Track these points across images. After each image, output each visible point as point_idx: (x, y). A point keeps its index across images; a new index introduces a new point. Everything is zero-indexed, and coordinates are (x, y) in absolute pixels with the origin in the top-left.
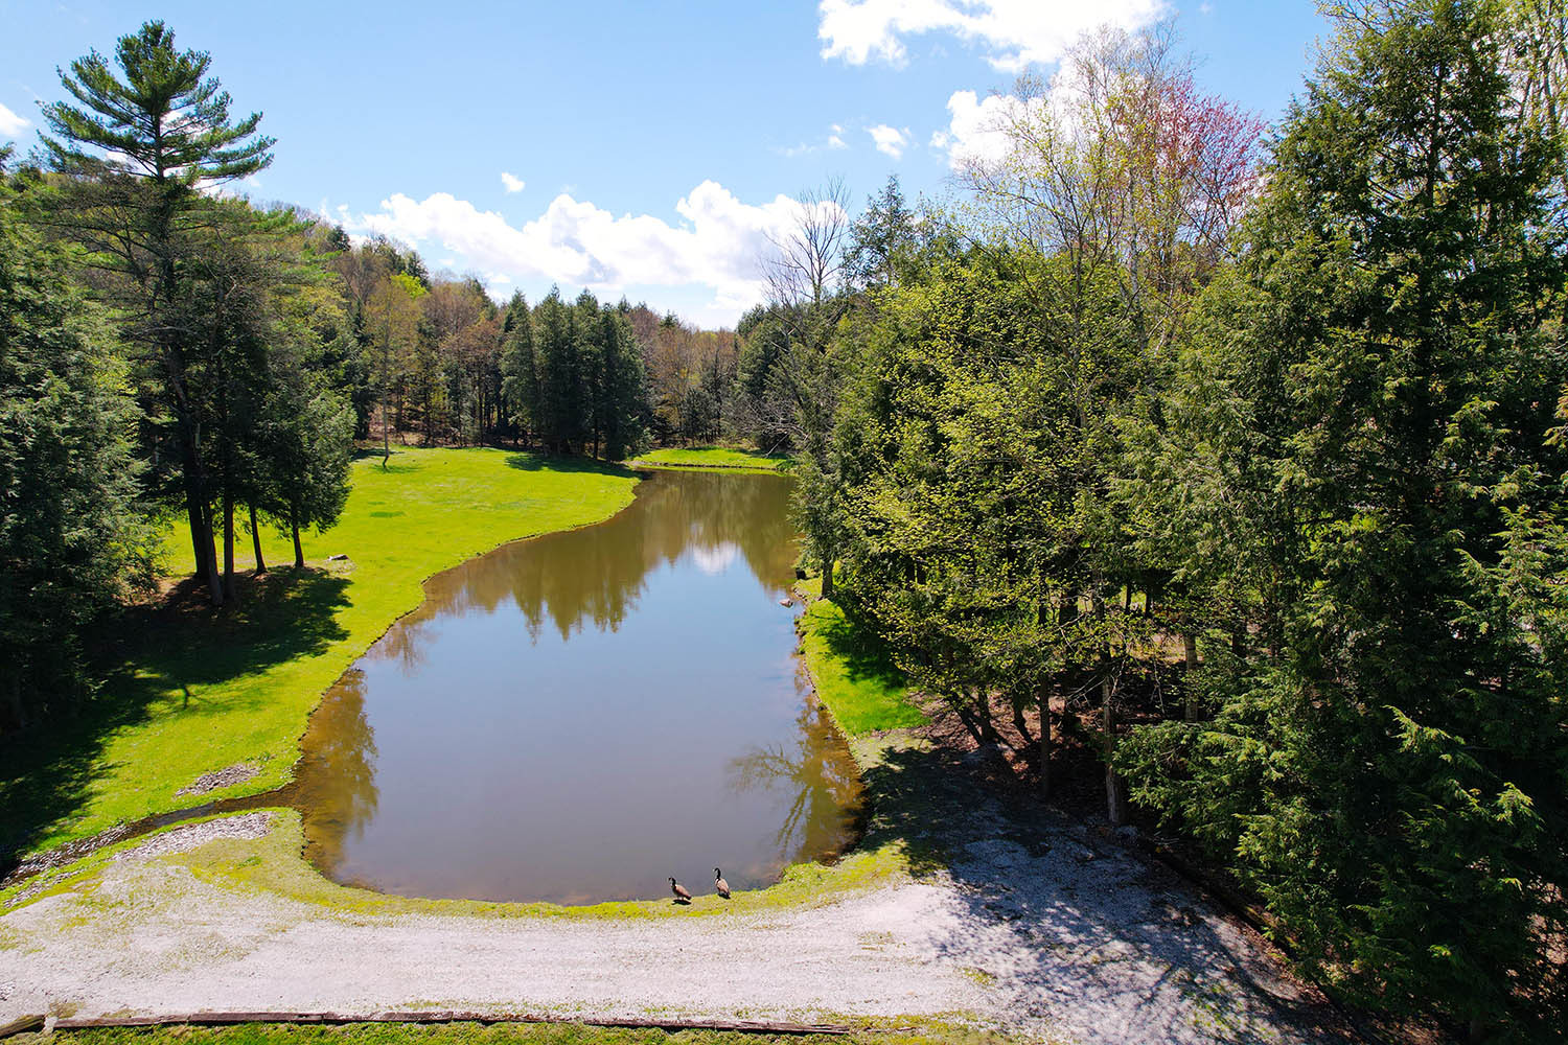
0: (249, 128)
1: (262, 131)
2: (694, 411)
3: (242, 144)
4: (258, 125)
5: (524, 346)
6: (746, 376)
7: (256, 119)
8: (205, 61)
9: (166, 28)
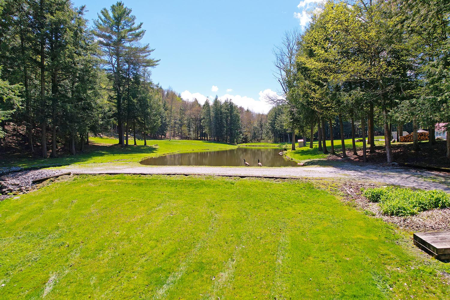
0: (140, 27)
1: (143, 28)
2: (255, 133)
3: (137, 31)
4: (142, 26)
5: (208, 111)
6: (270, 121)
7: (141, 24)
8: (131, 11)
9: (122, 3)
